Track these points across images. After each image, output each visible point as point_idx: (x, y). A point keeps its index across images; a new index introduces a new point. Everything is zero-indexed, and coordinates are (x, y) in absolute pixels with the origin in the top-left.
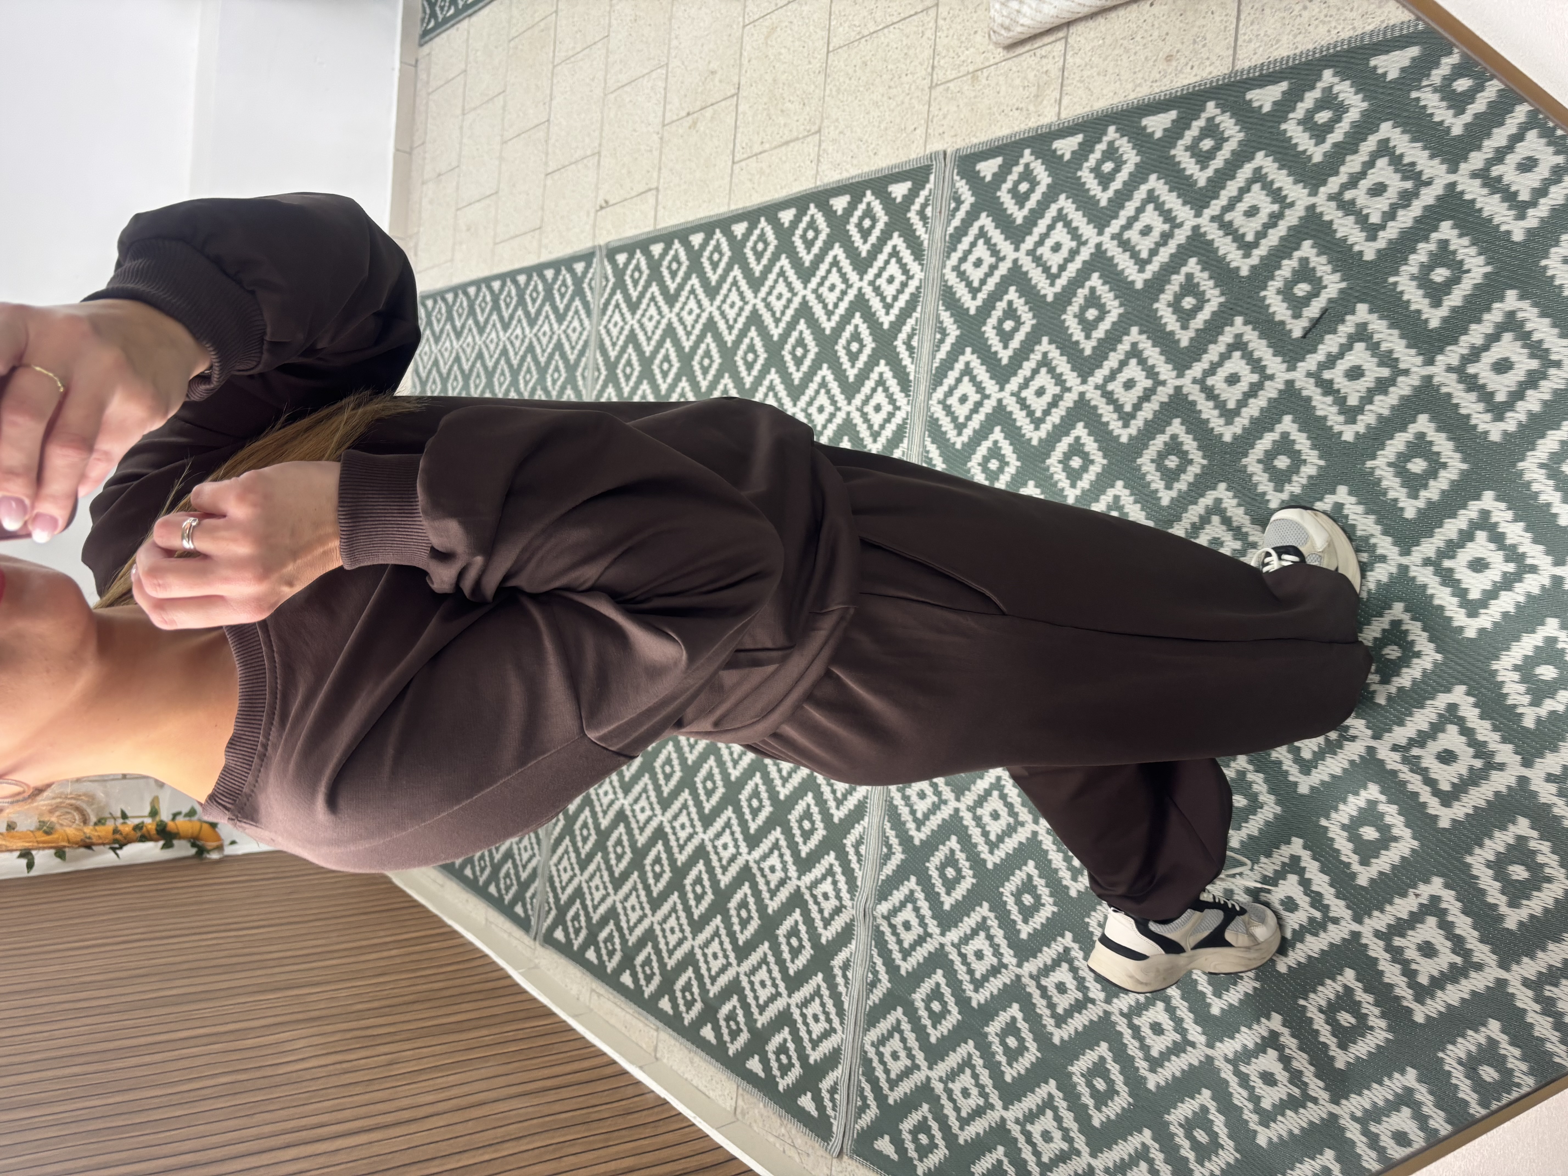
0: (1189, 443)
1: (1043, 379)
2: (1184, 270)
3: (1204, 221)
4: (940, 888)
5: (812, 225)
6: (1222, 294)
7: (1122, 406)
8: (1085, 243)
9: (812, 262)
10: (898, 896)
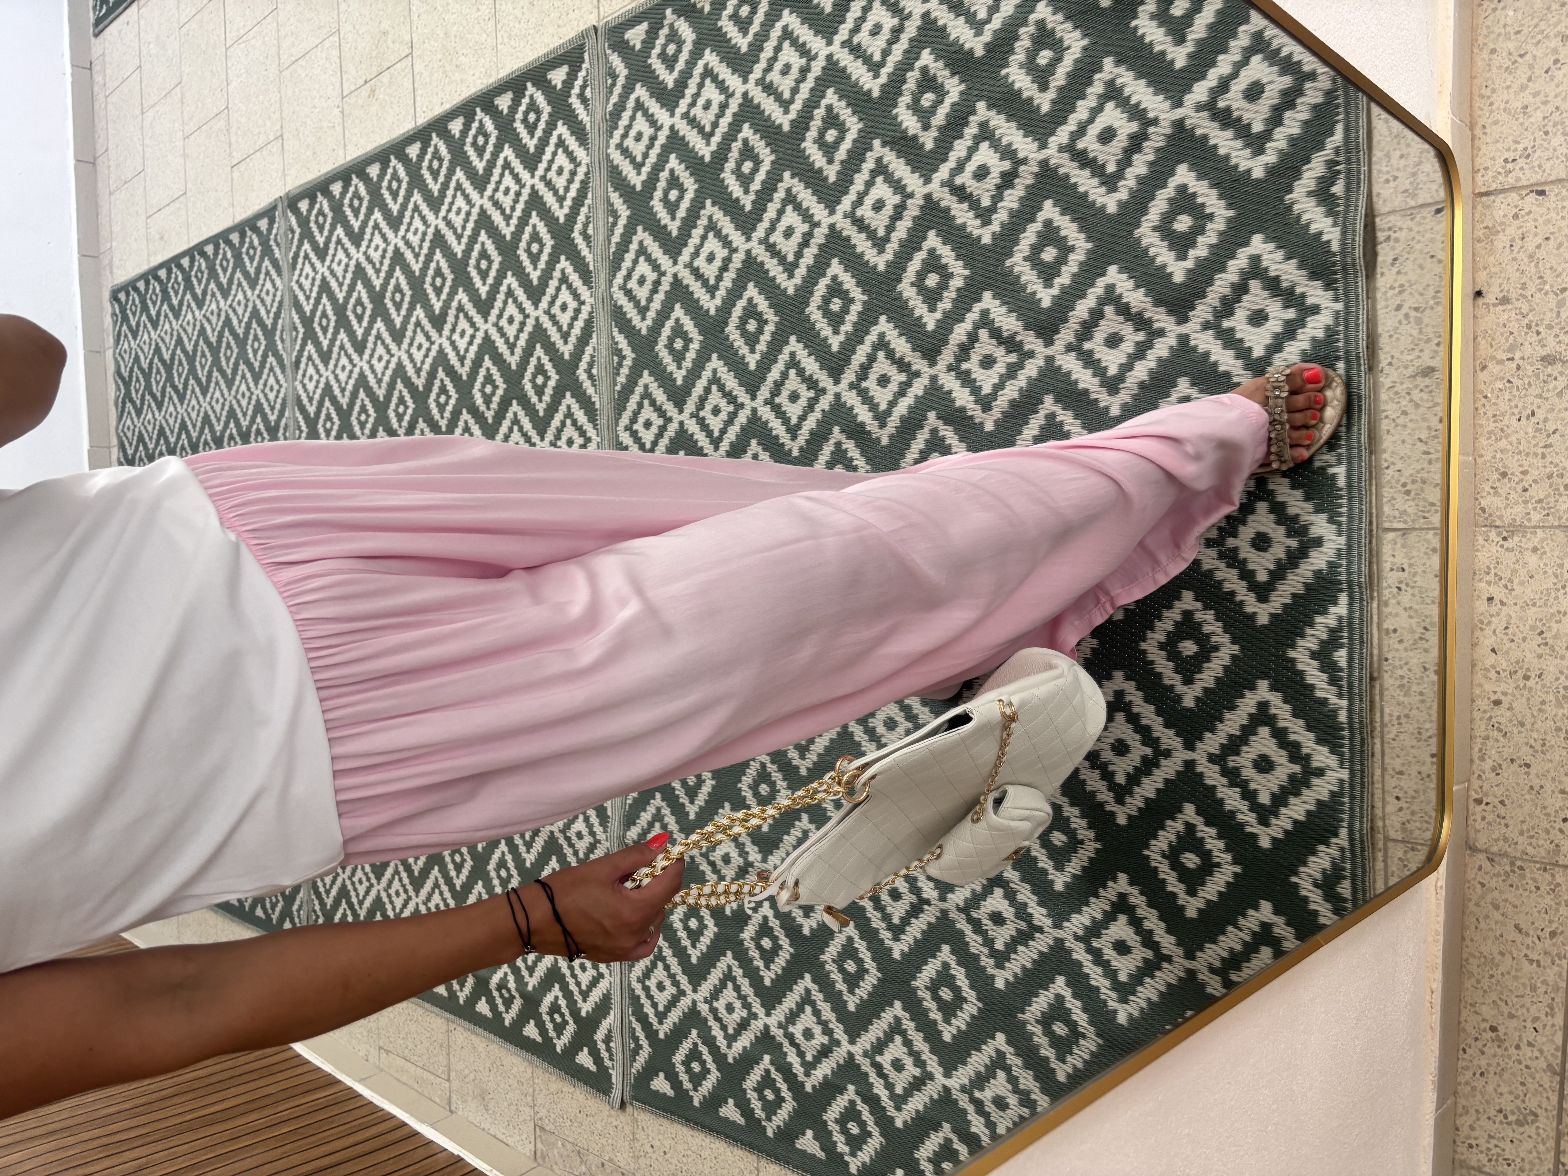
0: (848, 281)
1: (712, 244)
2: (824, 102)
3: (835, 48)
4: (684, 799)
5: (481, 131)
6: (861, 120)
7: (785, 257)
8: (732, 95)
9: (485, 170)
10: (645, 817)
